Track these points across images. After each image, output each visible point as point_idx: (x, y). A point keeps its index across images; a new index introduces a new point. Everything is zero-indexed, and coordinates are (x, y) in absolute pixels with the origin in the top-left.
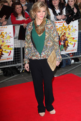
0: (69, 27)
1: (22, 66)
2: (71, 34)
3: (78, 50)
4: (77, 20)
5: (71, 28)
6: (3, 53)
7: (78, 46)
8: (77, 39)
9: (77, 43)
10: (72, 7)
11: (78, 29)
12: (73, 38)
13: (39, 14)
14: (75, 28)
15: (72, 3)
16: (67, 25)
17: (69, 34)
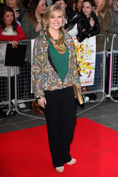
0: (82, 47)
2: (85, 57)
3: (95, 82)
4: (95, 37)
5: (85, 48)
7: (95, 76)
8: (94, 65)
9: (93, 71)
10: (88, 17)
11: (95, 50)
12: (88, 64)
13: (52, 20)
14: (91, 48)
15: (89, 10)
16: (79, 44)
17: (82, 57)
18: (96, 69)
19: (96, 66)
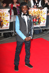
1: (14, 32)
2: (43, 15)
6: (3, 24)
12: (44, 18)
14: (45, 12)
17: (41, 15)
18: (47, 20)
19: (47, 19)
